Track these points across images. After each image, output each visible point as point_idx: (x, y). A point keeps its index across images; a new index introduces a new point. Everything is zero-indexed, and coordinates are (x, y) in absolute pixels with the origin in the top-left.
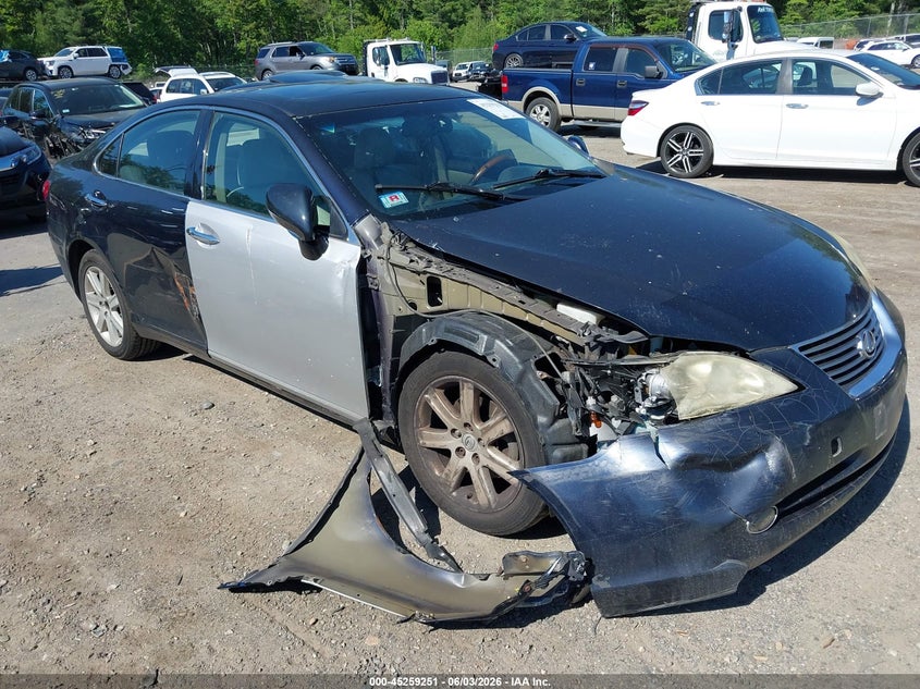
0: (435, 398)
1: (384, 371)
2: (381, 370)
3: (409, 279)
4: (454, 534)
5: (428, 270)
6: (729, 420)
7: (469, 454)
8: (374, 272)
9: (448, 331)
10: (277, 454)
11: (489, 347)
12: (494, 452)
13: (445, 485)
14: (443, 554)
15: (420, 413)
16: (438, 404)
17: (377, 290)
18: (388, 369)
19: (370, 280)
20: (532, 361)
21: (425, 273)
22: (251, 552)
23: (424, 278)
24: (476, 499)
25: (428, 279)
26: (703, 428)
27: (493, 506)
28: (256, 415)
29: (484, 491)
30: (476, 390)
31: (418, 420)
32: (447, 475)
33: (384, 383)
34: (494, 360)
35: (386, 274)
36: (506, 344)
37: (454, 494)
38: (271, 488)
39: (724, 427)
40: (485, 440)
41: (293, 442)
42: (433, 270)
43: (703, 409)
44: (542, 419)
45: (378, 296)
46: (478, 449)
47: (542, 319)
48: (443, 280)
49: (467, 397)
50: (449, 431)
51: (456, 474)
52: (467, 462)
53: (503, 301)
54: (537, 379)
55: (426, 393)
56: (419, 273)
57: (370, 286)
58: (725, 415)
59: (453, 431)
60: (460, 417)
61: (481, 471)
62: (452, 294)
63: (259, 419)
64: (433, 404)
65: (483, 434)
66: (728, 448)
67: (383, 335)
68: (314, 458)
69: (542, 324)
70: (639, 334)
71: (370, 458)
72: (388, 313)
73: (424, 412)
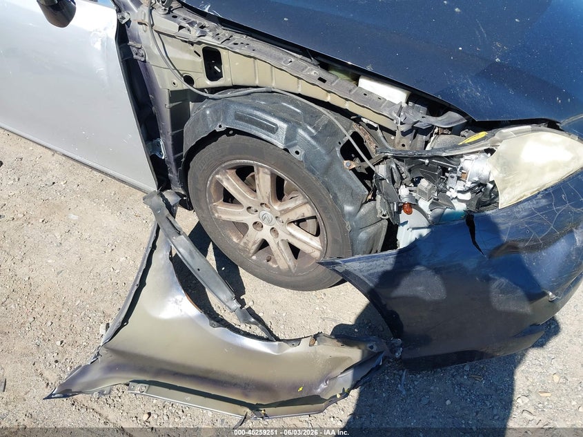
0: (228, 179)
1: (165, 144)
2: (162, 143)
3: (181, 49)
4: (257, 292)
5: (202, 39)
6: (544, 202)
7: (267, 228)
8: (137, 40)
9: (239, 118)
10: (73, 217)
11: (290, 137)
12: (294, 229)
13: (245, 250)
14: (253, 320)
15: (212, 191)
16: (232, 184)
17: (145, 61)
18: (170, 143)
19: (134, 50)
20: (338, 149)
21: (199, 43)
22: (70, 339)
23: (199, 49)
24: (275, 262)
25: (205, 50)
26: (519, 212)
27: (293, 271)
28: (45, 171)
29: (284, 260)
30: (272, 174)
31: (210, 196)
32: (245, 243)
33: (168, 156)
34: (297, 153)
35: (152, 44)
36: (309, 133)
37: (254, 257)
38: (75, 259)
39: (539, 210)
40: (285, 218)
41: (86, 201)
42: (209, 39)
43: (522, 195)
44: (348, 208)
45: (146, 69)
46: (277, 225)
47: (347, 100)
48: (223, 53)
49: (264, 181)
50: (245, 209)
51: (254, 243)
52: (265, 234)
53: (299, 78)
54: (344, 170)
55: (217, 173)
56: (192, 44)
57: (135, 56)
58: (540, 196)
59: (249, 208)
60: (256, 197)
61: (280, 243)
62: (234, 68)
63: (49, 175)
64: (225, 184)
65: (282, 214)
66: (543, 232)
67: (158, 109)
68: (109, 220)
69: (347, 106)
70: (457, 116)
71: (167, 236)
72: (161, 87)
73: (215, 191)
